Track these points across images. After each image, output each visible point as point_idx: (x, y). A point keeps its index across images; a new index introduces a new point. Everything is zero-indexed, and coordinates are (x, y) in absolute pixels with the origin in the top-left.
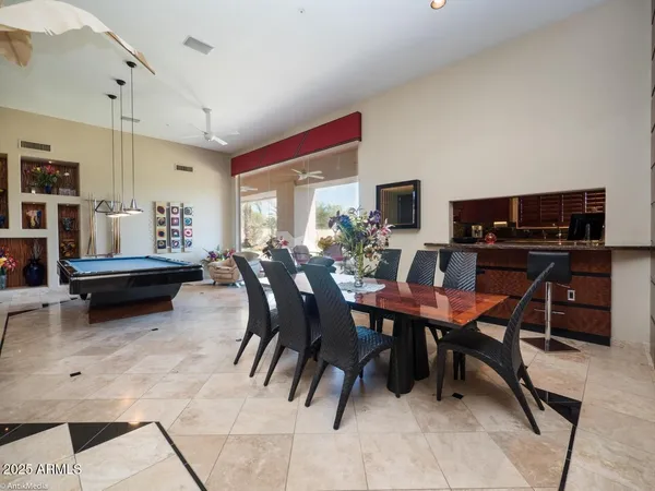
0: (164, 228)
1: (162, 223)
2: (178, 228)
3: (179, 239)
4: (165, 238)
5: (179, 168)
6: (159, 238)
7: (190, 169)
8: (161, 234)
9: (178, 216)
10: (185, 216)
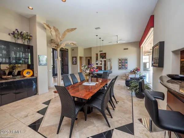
0: (120, 64)
1: (120, 63)
2: (124, 64)
3: (124, 67)
4: (121, 67)
5: (125, 49)
6: (119, 67)
7: (127, 49)
8: (120, 66)
9: (124, 61)
10: (126, 61)
